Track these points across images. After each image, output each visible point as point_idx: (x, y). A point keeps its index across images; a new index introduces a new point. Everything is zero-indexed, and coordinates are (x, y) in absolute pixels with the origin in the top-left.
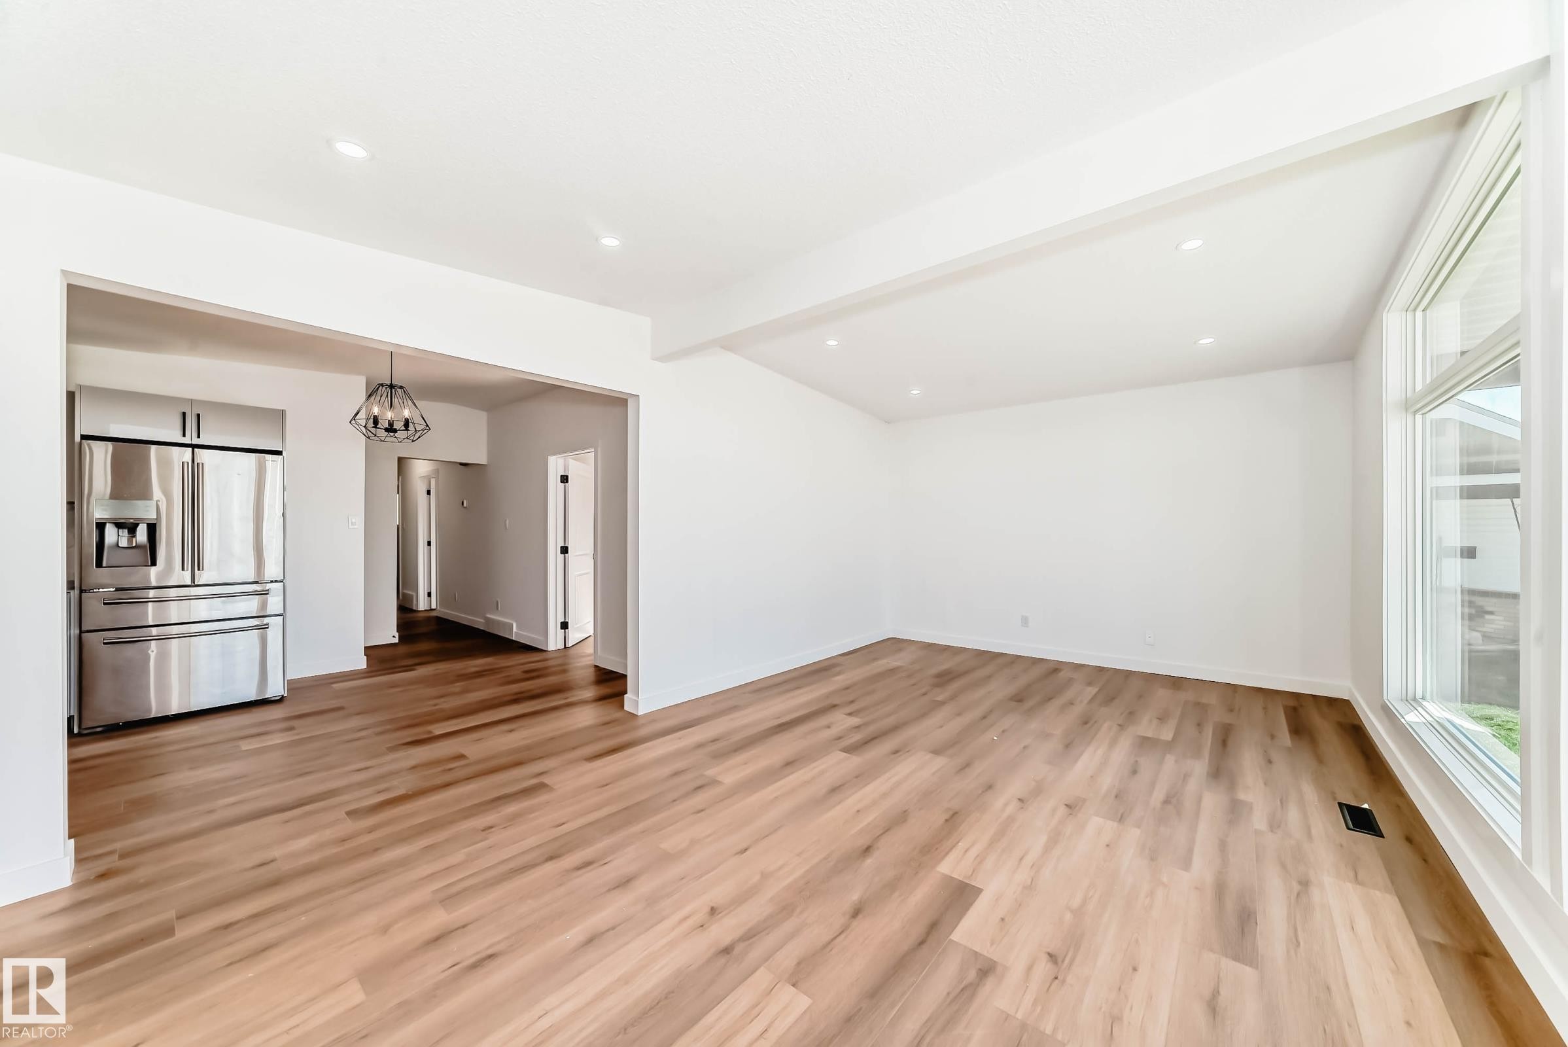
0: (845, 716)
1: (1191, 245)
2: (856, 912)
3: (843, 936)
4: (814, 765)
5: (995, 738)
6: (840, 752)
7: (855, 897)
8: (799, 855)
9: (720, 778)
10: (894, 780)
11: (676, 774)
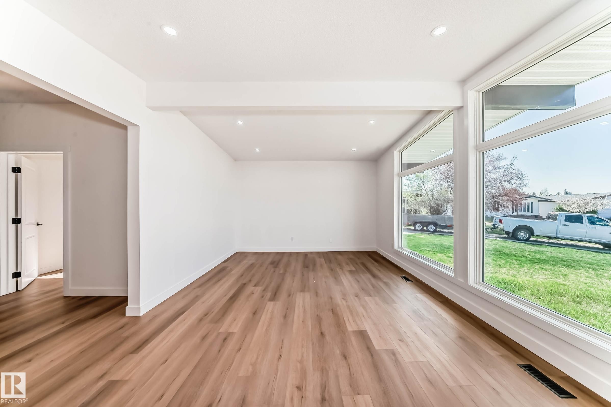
0: (254, 287)
1: (372, 122)
2: (345, 357)
3: (351, 368)
4: (266, 310)
5: (314, 281)
6: (270, 302)
7: (338, 352)
8: (303, 347)
9: (230, 331)
10: (301, 306)
11: (204, 338)
